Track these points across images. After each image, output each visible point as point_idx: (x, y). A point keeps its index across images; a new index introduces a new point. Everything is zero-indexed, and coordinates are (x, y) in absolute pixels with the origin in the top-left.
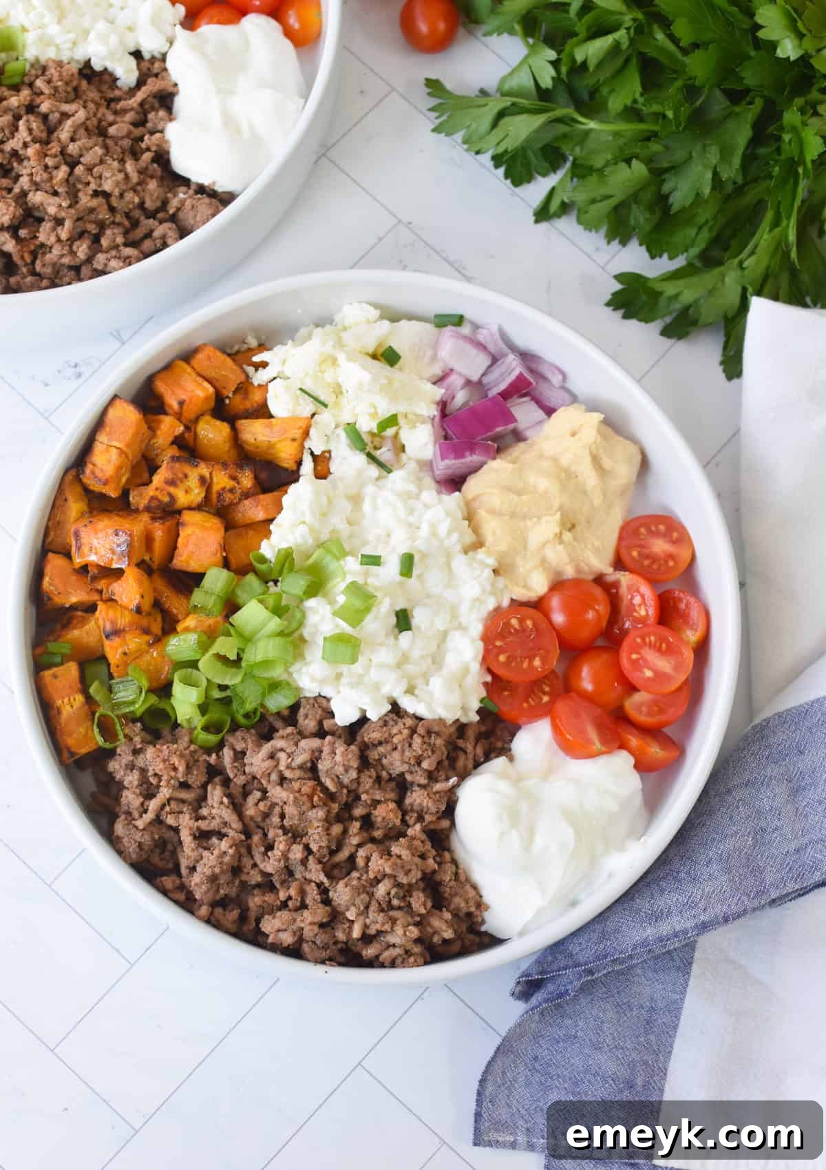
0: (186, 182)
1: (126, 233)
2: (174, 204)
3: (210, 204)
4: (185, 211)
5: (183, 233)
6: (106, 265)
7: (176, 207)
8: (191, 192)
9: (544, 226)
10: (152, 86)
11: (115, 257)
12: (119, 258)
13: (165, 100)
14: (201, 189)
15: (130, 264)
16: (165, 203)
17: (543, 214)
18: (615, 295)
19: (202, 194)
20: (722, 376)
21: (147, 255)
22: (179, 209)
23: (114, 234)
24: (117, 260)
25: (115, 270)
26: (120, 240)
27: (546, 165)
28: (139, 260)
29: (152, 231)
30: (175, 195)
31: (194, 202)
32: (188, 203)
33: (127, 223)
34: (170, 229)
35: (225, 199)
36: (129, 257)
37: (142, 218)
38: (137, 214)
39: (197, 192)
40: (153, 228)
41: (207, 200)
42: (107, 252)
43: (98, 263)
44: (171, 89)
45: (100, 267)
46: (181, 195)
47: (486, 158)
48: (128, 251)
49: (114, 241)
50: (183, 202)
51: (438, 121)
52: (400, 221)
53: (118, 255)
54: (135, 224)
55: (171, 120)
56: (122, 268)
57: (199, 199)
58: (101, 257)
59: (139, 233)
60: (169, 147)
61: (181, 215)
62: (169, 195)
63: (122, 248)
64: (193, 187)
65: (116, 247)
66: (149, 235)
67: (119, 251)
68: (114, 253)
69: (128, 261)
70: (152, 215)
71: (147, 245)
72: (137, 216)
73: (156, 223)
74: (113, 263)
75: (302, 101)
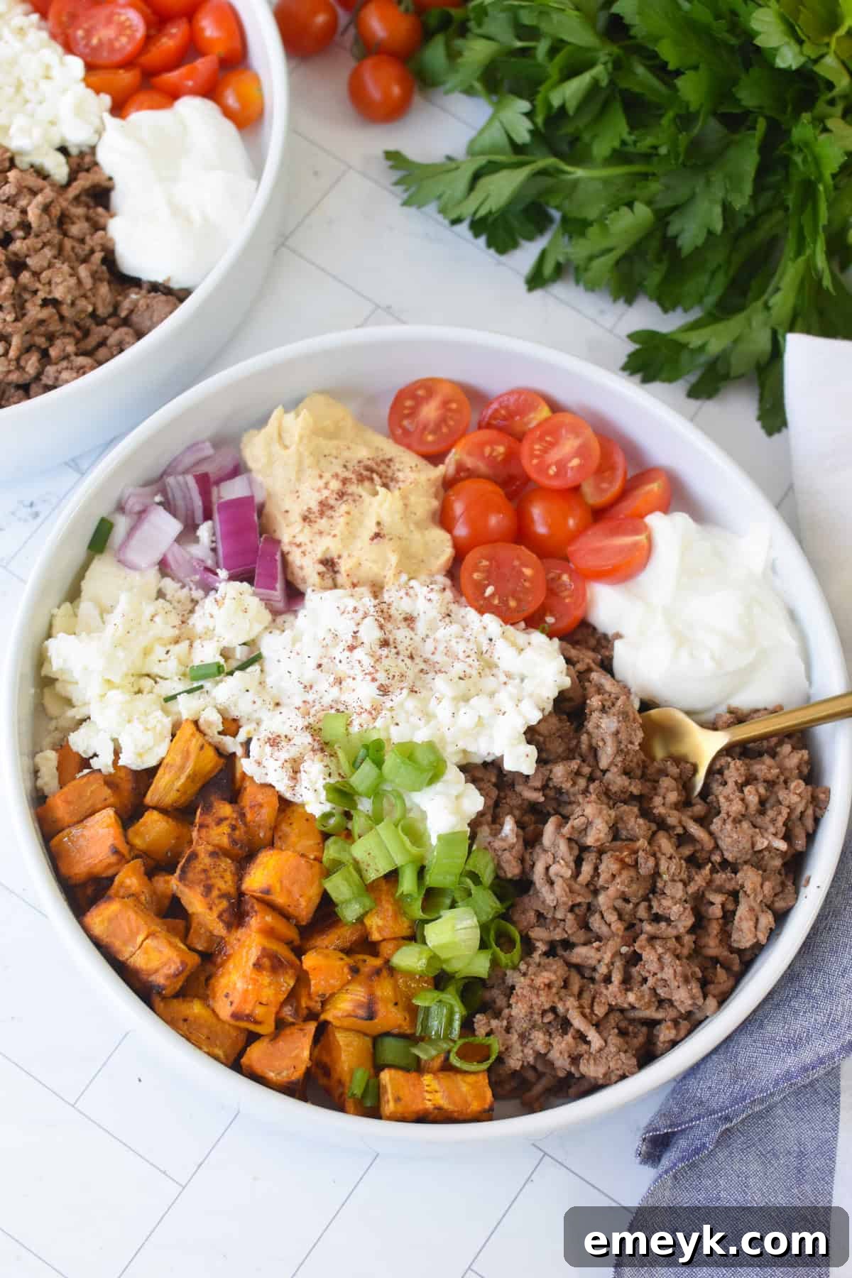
0: (136, 282)
1: (78, 342)
2: (126, 305)
3: (167, 302)
4: (139, 313)
5: (139, 335)
6: (56, 378)
7: (128, 309)
8: (144, 292)
9: (538, 294)
10: (83, 182)
11: (67, 368)
12: (72, 368)
13: (101, 196)
14: (155, 287)
15: (84, 373)
16: (116, 306)
17: (536, 279)
18: (632, 356)
19: (156, 292)
20: (761, 433)
21: (100, 363)
22: (131, 311)
23: (63, 343)
24: (69, 370)
25: (68, 381)
26: (71, 349)
27: (531, 228)
28: (93, 368)
29: (106, 339)
30: (126, 296)
31: (149, 301)
32: (142, 303)
33: (78, 333)
34: (126, 334)
35: (181, 296)
36: (82, 367)
37: (93, 326)
38: (89, 322)
39: (149, 292)
40: (107, 335)
41: (163, 298)
42: (56, 364)
43: (48, 376)
44: (106, 184)
45: (50, 381)
46: (133, 296)
47: (464, 228)
48: (81, 360)
49: (64, 350)
50: (135, 304)
51: (405, 196)
52: (378, 306)
53: (70, 366)
54: (87, 333)
55: (112, 216)
56: (76, 378)
57: (154, 298)
58: (50, 370)
59: (92, 341)
60: (114, 245)
61: (135, 318)
62: (120, 298)
63: (73, 358)
64: (145, 286)
65: (66, 358)
66: (103, 343)
67: (70, 362)
68: (65, 363)
69: (81, 371)
70: (101, 321)
71: (102, 352)
72: (88, 324)
73: (110, 329)
74: (65, 375)
75: (254, 183)
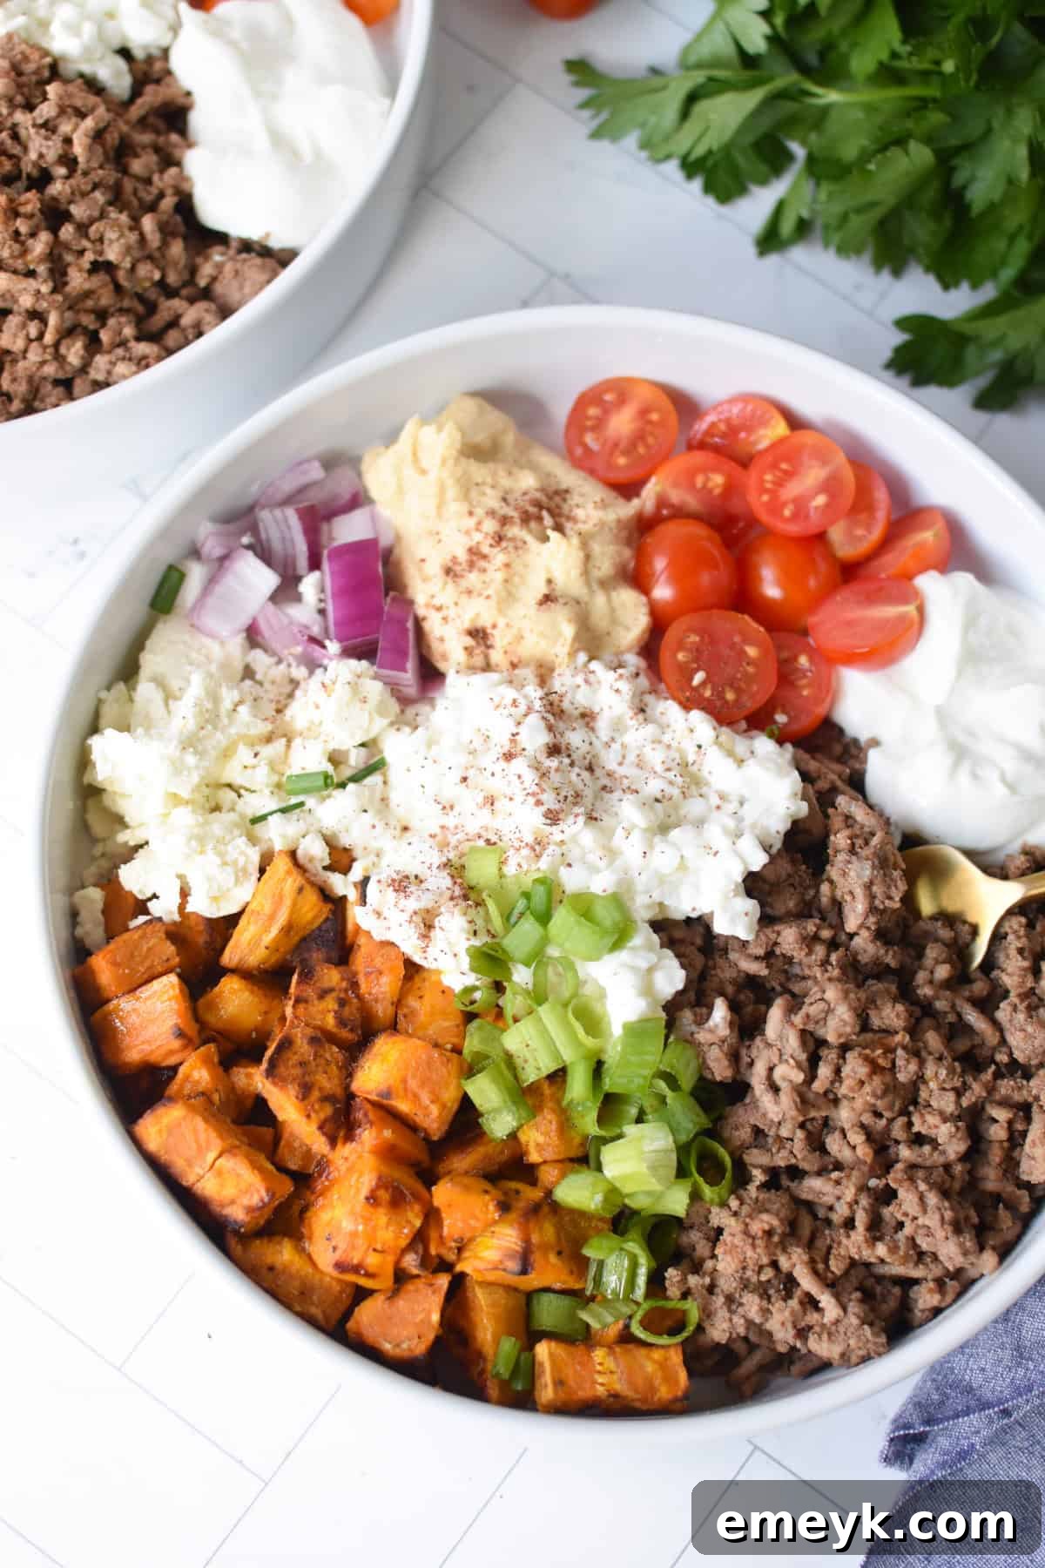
0: (221, 238)
1: (140, 321)
2: (206, 270)
3: (263, 267)
4: (225, 282)
5: (225, 312)
6: (109, 373)
7: (209, 276)
8: (232, 252)
9: (773, 260)
10: (152, 96)
11: (123, 359)
12: (130, 359)
13: (175, 116)
14: (246, 246)
15: (147, 366)
16: (193, 271)
17: (770, 240)
18: (900, 351)
19: (249, 254)
21: (170, 352)
22: (214, 279)
23: (119, 323)
24: (126, 362)
25: (125, 377)
26: (128, 331)
27: (764, 168)
28: (159, 359)
29: (178, 317)
30: (207, 258)
31: (239, 266)
32: (229, 268)
33: (140, 308)
34: (207, 311)
35: (282, 259)
36: (145, 357)
37: (162, 299)
38: (152, 294)
39: (240, 251)
40: (180, 311)
41: (258, 261)
42: (109, 352)
43: (98, 370)
44: (181, 101)
45: (100, 377)
46: (217, 258)
47: (672, 168)
48: (142, 348)
49: (120, 334)
50: (219, 267)
51: (595, 124)
52: (551, 274)
53: (128, 356)
54: (152, 308)
55: (190, 145)
56: (136, 373)
57: (245, 260)
58: (101, 361)
59: (158, 321)
60: (192, 187)
61: (218, 288)
62: (197, 260)
63: (132, 344)
64: (234, 244)
65: (123, 344)
66: (174, 323)
67: (127, 349)
68: (120, 352)
69: (143, 363)
70: (171, 293)
71: (172, 337)
72: (154, 296)
73: (184, 304)
74: (121, 368)
75: (386, 101)
